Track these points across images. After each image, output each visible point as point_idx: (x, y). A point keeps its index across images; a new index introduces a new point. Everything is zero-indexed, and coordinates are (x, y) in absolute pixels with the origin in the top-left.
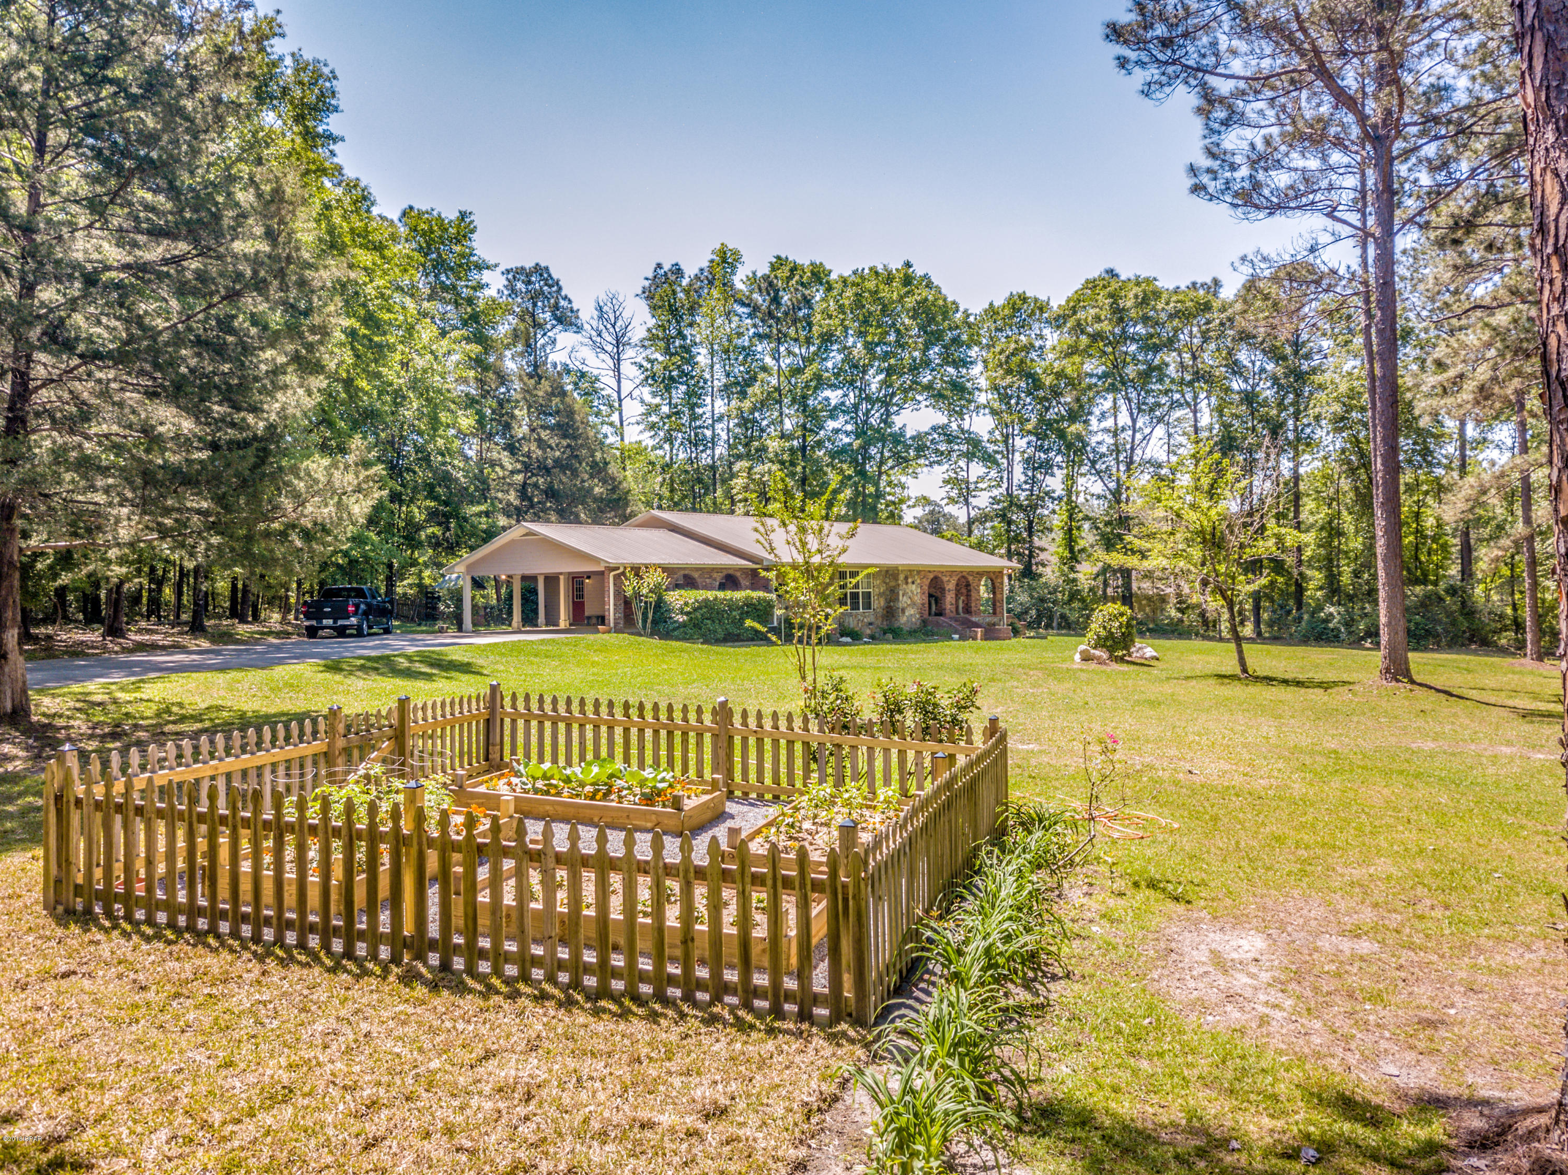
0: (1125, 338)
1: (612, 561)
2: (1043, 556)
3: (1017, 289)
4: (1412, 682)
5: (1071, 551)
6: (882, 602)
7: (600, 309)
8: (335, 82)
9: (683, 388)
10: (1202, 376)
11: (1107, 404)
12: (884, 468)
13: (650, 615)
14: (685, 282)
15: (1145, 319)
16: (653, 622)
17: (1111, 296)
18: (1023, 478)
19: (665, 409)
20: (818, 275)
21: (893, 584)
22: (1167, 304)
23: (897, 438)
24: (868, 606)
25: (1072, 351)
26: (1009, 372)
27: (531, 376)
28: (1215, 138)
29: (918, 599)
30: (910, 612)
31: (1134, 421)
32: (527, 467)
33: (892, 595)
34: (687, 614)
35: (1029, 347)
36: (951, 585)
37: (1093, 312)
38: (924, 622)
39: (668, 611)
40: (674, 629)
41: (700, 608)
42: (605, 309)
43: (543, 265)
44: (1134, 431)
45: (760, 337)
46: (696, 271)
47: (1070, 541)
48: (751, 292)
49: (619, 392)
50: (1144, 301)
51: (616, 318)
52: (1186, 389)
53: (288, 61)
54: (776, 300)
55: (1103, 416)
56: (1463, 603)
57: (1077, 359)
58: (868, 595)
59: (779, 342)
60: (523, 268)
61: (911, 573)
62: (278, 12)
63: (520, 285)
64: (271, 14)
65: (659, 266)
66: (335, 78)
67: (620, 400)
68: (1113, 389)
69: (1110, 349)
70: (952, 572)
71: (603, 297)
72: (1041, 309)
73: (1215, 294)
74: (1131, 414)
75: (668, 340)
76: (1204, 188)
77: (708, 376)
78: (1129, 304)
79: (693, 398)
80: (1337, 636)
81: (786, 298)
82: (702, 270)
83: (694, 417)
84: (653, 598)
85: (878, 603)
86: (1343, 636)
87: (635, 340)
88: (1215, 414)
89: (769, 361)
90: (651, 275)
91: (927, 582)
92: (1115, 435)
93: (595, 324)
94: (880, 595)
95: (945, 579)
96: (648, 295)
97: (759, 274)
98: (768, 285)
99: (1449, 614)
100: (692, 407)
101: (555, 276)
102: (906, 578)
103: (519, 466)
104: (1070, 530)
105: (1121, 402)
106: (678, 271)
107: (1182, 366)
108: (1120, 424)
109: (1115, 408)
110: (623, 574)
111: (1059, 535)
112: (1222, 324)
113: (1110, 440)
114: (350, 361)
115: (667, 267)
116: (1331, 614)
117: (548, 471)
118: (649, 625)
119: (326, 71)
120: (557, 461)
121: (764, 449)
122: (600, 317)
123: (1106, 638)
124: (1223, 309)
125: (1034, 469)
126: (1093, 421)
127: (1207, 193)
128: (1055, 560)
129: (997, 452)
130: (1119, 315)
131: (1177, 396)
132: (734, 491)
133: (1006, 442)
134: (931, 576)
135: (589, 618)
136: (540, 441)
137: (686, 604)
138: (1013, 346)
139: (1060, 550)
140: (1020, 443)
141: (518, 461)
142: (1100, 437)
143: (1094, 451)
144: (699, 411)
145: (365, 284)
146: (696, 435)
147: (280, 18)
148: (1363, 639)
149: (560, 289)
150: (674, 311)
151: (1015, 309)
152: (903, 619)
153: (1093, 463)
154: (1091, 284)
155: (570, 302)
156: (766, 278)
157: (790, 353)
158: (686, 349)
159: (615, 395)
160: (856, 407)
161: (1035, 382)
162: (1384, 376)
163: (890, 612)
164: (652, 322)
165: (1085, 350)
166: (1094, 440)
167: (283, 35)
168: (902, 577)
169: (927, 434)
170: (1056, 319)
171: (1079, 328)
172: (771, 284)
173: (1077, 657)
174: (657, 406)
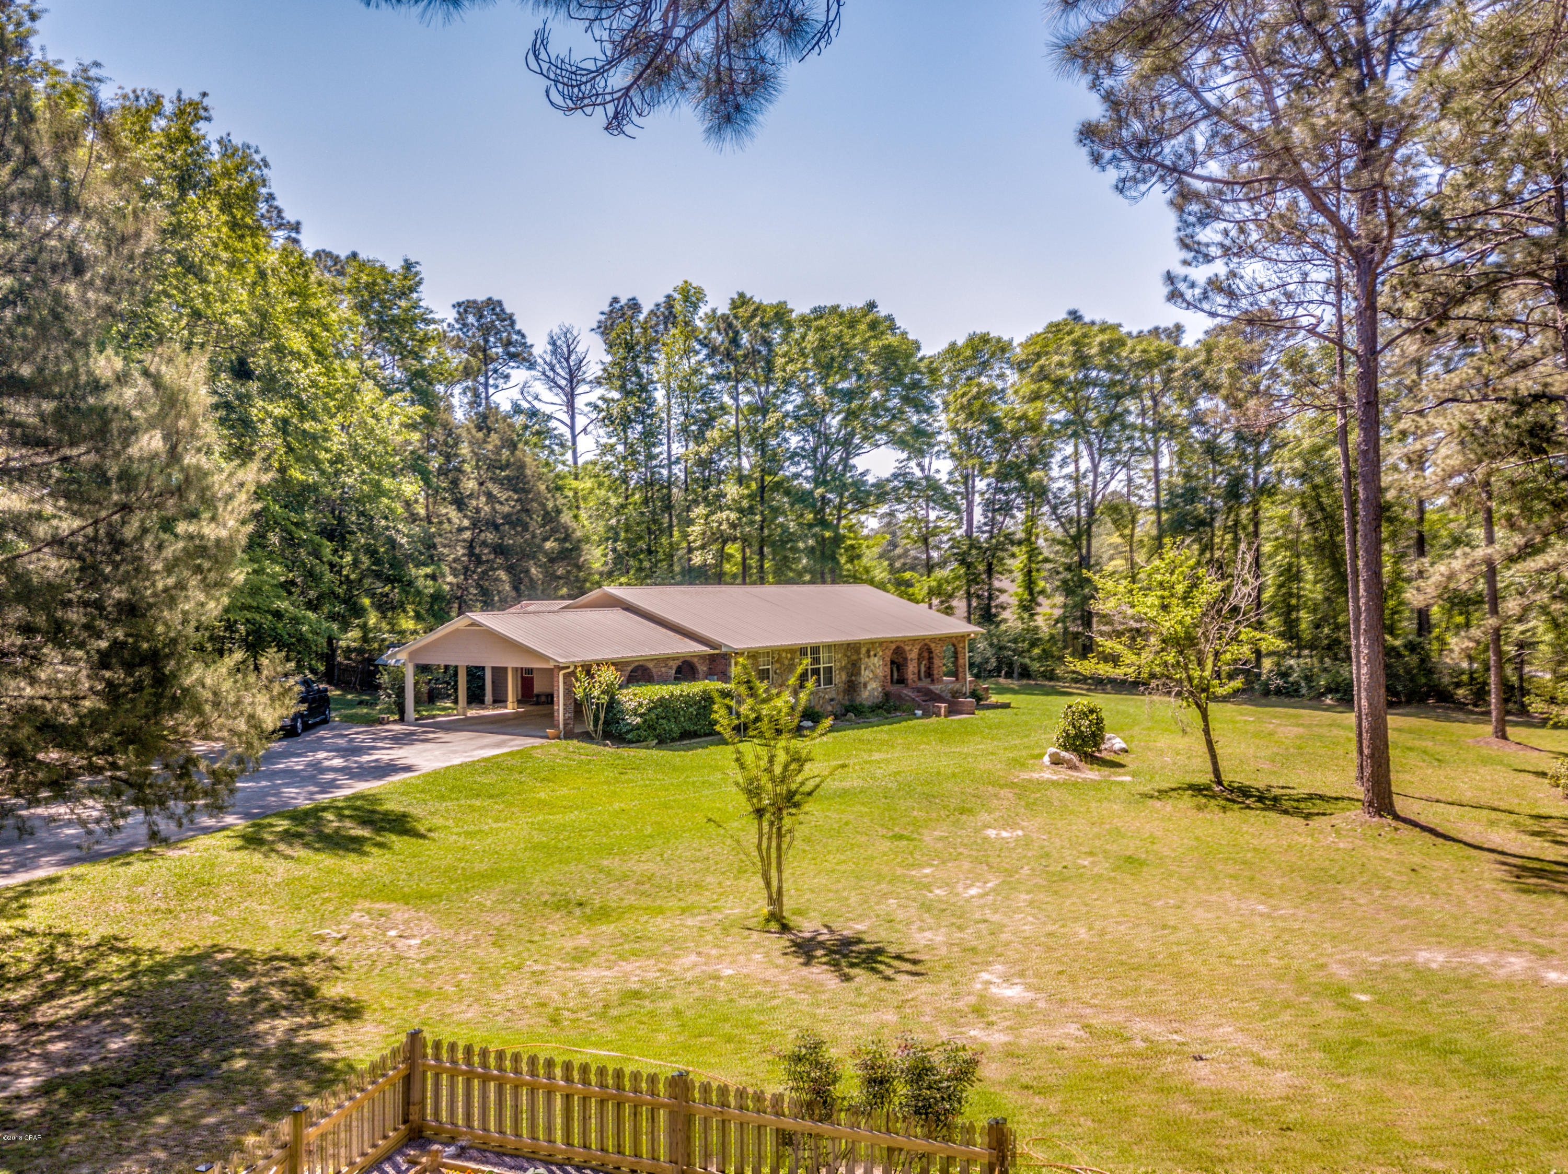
0: (1087, 383)
1: (562, 660)
2: (1003, 598)
3: (980, 330)
4: (1397, 817)
5: (1031, 593)
6: (844, 676)
7: (553, 343)
8: (265, 171)
9: (639, 428)
10: (1164, 426)
11: (1069, 450)
12: (844, 513)
13: (602, 716)
14: (641, 317)
15: (1109, 367)
16: (606, 723)
17: (1075, 343)
18: (983, 520)
19: (620, 448)
20: (781, 315)
21: (854, 657)
22: (1132, 352)
23: (858, 484)
24: (829, 681)
25: (1035, 397)
26: (970, 415)
27: (480, 429)
28: (1189, 231)
29: (880, 672)
30: (873, 685)
31: (1095, 466)
32: (474, 525)
33: (854, 669)
34: (641, 715)
35: (992, 391)
36: (913, 655)
37: (1056, 358)
38: (887, 695)
39: (622, 712)
40: (628, 732)
41: (655, 708)
42: (559, 343)
43: (495, 298)
44: (1096, 476)
45: (718, 378)
46: (652, 307)
47: (1029, 584)
48: (710, 330)
49: (572, 428)
50: (1107, 349)
51: (570, 353)
52: (1148, 436)
53: (215, 148)
54: (735, 341)
55: (1064, 463)
56: (1422, 661)
57: (1039, 404)
58: (829, 670)
59: (738, 381)
60: (475, 302)
61: (872, 646)
62: (204, 95)
63: (471, 319)
64: (196, 97)
65: (615, 300)
66: (266, 165)
67: (574, 437)
68: (1075, 435)
69: (1071, 395)
70: (914, 641)
71: (556, 330)
72: (1003, 350)
73: (1177, 343)
74: (1092, 459)
75: (623, 377)
76: (1182, 295)
77: (664, 415)
78: (1094, 351)
79: (649, 436)
80: (1296, 691)
81: (745, 338)
82: (658, 305)
83: (650, 457)
84: (605, 699)
85: (839, 678)
86: (1304, 691)
87: (589, 376)
88: (1176, 459)
89: (726, 399)
90: (607, 309)
91: (889, 653)
92: (1077, 481)
93: (548, 359)
94: (842, 669)
95: (907, 648)
96: (604, 329)
97: (719, 313)
98: (726, 325)
99: (1408, 672)
100: (649, 446)
101: (508, 311)
102: (868, 651)
103: (466, 523)
104: (1030, 572)
105: (1082, 447)
106: (634, 306)
107: (1143, 413)
108: (1082, 470)
109: (1077, 455)
110: (573, 673)
111: (1019, 577)
112: (1185, 374)
113: (1070, 488)
114: (282, 451)
115: (623, 301)
116: (1291, 667)
117: (497, 527)
118: (600, 727)
119: (257, 158)
120: (506, 517)
121: (721, 495)
122: (554, 352)
123: (1076, 736)
124: (1186, 359)
125: (994, 511)
126: (1055, 466)
127: (1184, 300)
128: (1014, 601)
129: (957, 493)
130: (1082, 361)
131: (1138, 444)
132: (691, 538)
133: (966, 483)
134: (893, 646)
135: (538, 696)
136: (489, 495)
137: (640, 705)
138: (975, 390)
139: (1020, 590)
140: (981, 485)
141: (465, 516)
142: (1060, 483)
143: (1056, 497)
144: (656, 450)
145: (298, 371)
146: (653, 474)
147: (206, 102)
148: (1323, 694)
149: (513, 323)
150: (630, 347)
151: (976, 350)
152: (865, 694)
153: (1054, 508)
154: (1055, 329)
155: (523, 336)
156: (725, 317)
157: (748, 391)
158: (643, 388)
159: (568, 435)
160: (815, 450)
161: (996, 425)
162: (1367, 499)
163: (852, 687)
164: (608, 359)
165: (1047, 396)
166: (1055, 486)
167: (208, 119)
168: (864, 650)
169: (888, 480)
170: (1019, 364)
171: (1042, 375)
172: (730, 325)
173: (1046, 759)
174: (612, 446)
